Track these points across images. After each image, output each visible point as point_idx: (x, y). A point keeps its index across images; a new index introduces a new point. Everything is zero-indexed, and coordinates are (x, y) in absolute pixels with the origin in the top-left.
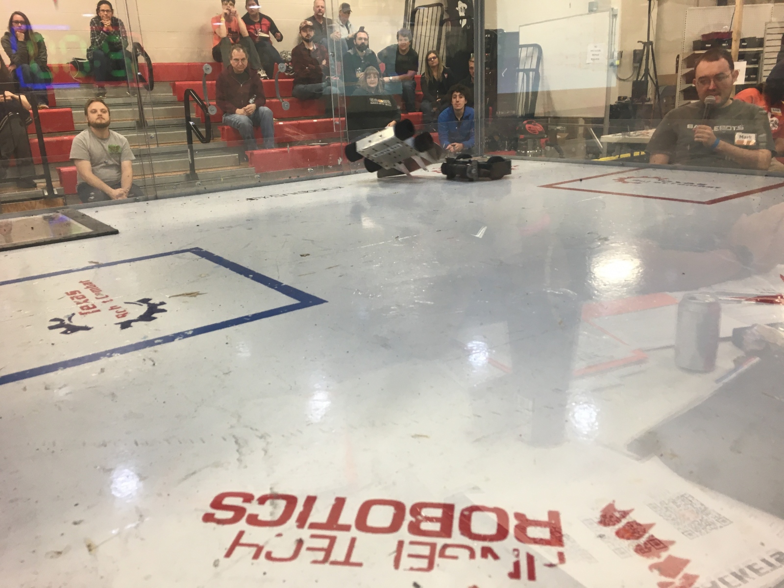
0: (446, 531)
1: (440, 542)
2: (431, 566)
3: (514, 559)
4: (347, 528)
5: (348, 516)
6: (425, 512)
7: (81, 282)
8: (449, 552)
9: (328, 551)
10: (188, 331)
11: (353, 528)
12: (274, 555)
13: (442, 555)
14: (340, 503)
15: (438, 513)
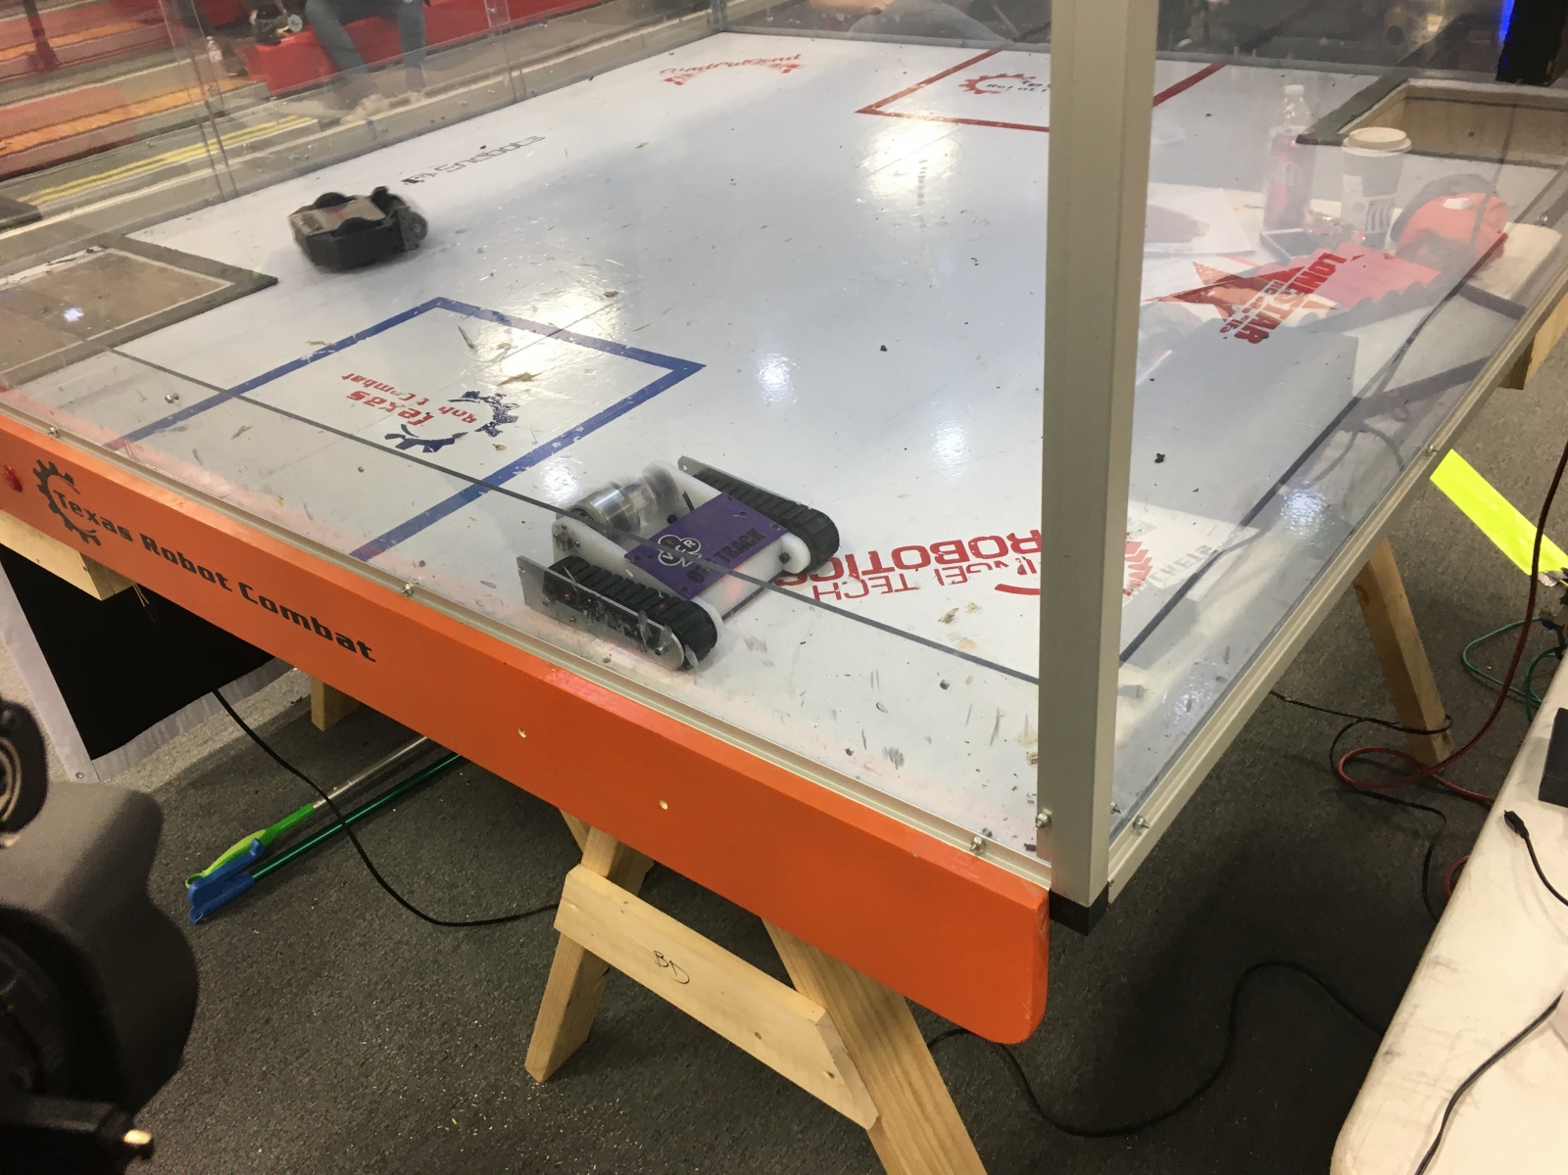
0: (964, 558)
1: (964, 565)
2: (965, 580)
3: (1019, 564)
4: (892, 569)
5: (887, 561)
6: (942, 549)
7: (345, 378)
8: (972, 569)
9: (888, 584)
10: (577, 427)
11: (896, 568)
12: (850, 594)
13: (969, 571)
14: (874, 556)
15: (952, 548)
